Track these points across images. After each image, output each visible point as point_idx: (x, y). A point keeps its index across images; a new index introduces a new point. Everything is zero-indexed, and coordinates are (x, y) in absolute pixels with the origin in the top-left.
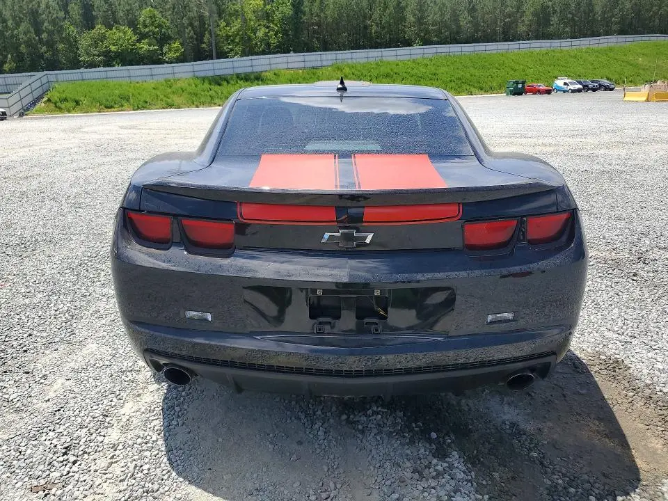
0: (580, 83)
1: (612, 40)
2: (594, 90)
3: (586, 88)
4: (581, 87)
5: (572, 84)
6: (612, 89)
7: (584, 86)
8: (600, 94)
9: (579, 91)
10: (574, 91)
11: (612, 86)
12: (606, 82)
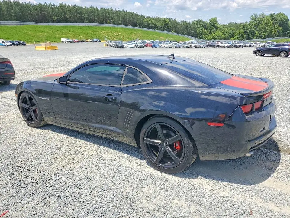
0: (10, 42)
1: (15, 23)
2: (17, 45)
3: (13, 44)
4: (11, 44)
5: (6, 42)
6: (25, 45)
7: (13, 43)
8: (21, 47)
9: (11, 45)
10: (8, 46)
11: (25, 44)
12: (22, 42)
